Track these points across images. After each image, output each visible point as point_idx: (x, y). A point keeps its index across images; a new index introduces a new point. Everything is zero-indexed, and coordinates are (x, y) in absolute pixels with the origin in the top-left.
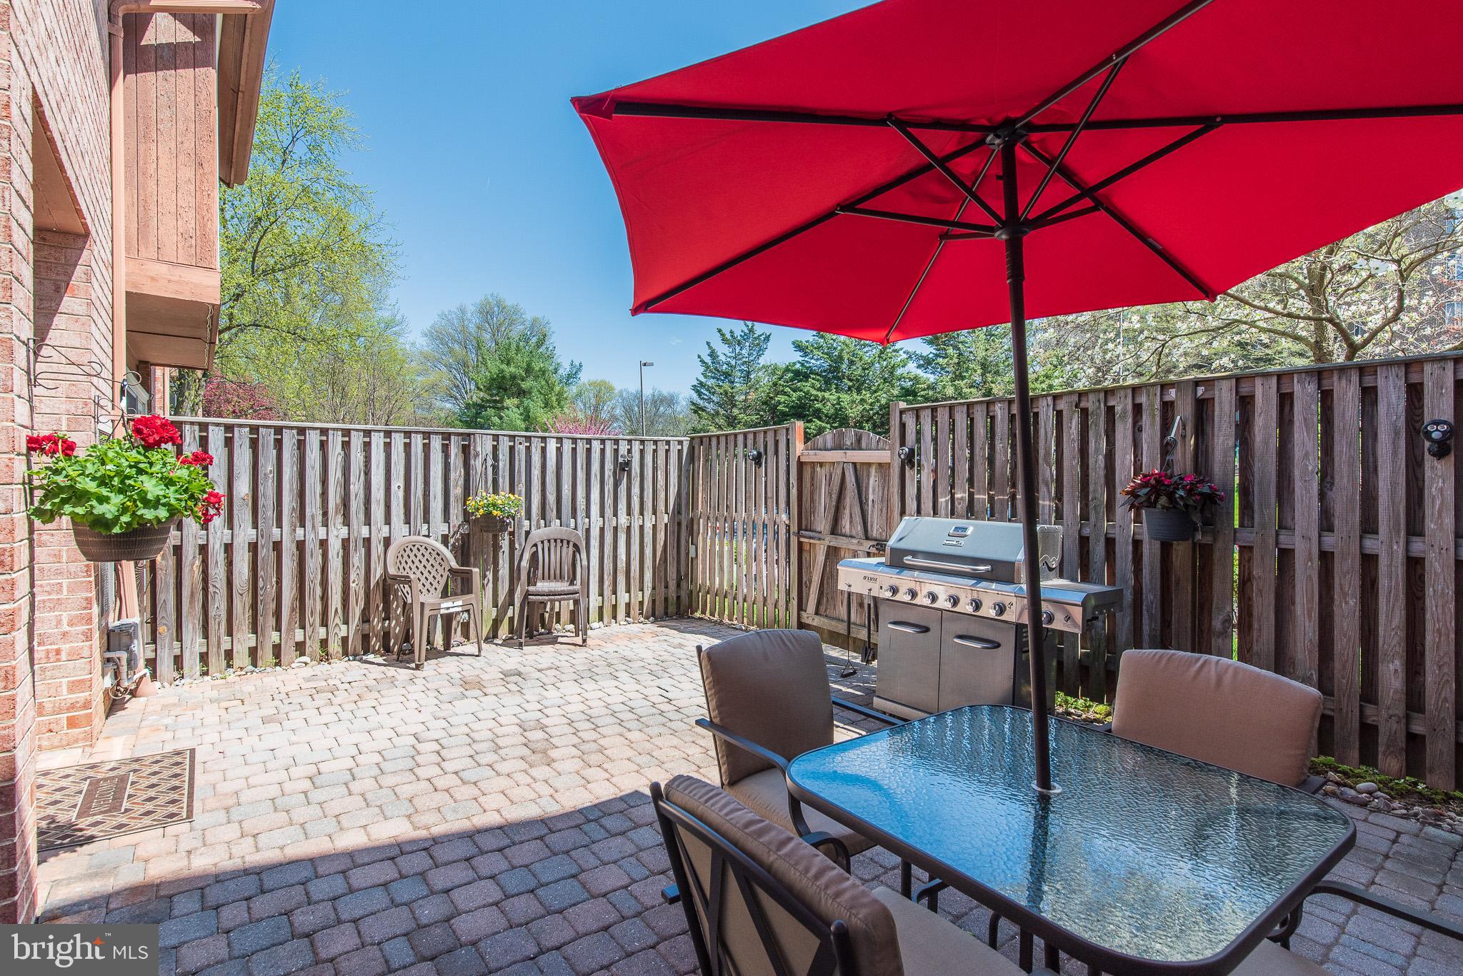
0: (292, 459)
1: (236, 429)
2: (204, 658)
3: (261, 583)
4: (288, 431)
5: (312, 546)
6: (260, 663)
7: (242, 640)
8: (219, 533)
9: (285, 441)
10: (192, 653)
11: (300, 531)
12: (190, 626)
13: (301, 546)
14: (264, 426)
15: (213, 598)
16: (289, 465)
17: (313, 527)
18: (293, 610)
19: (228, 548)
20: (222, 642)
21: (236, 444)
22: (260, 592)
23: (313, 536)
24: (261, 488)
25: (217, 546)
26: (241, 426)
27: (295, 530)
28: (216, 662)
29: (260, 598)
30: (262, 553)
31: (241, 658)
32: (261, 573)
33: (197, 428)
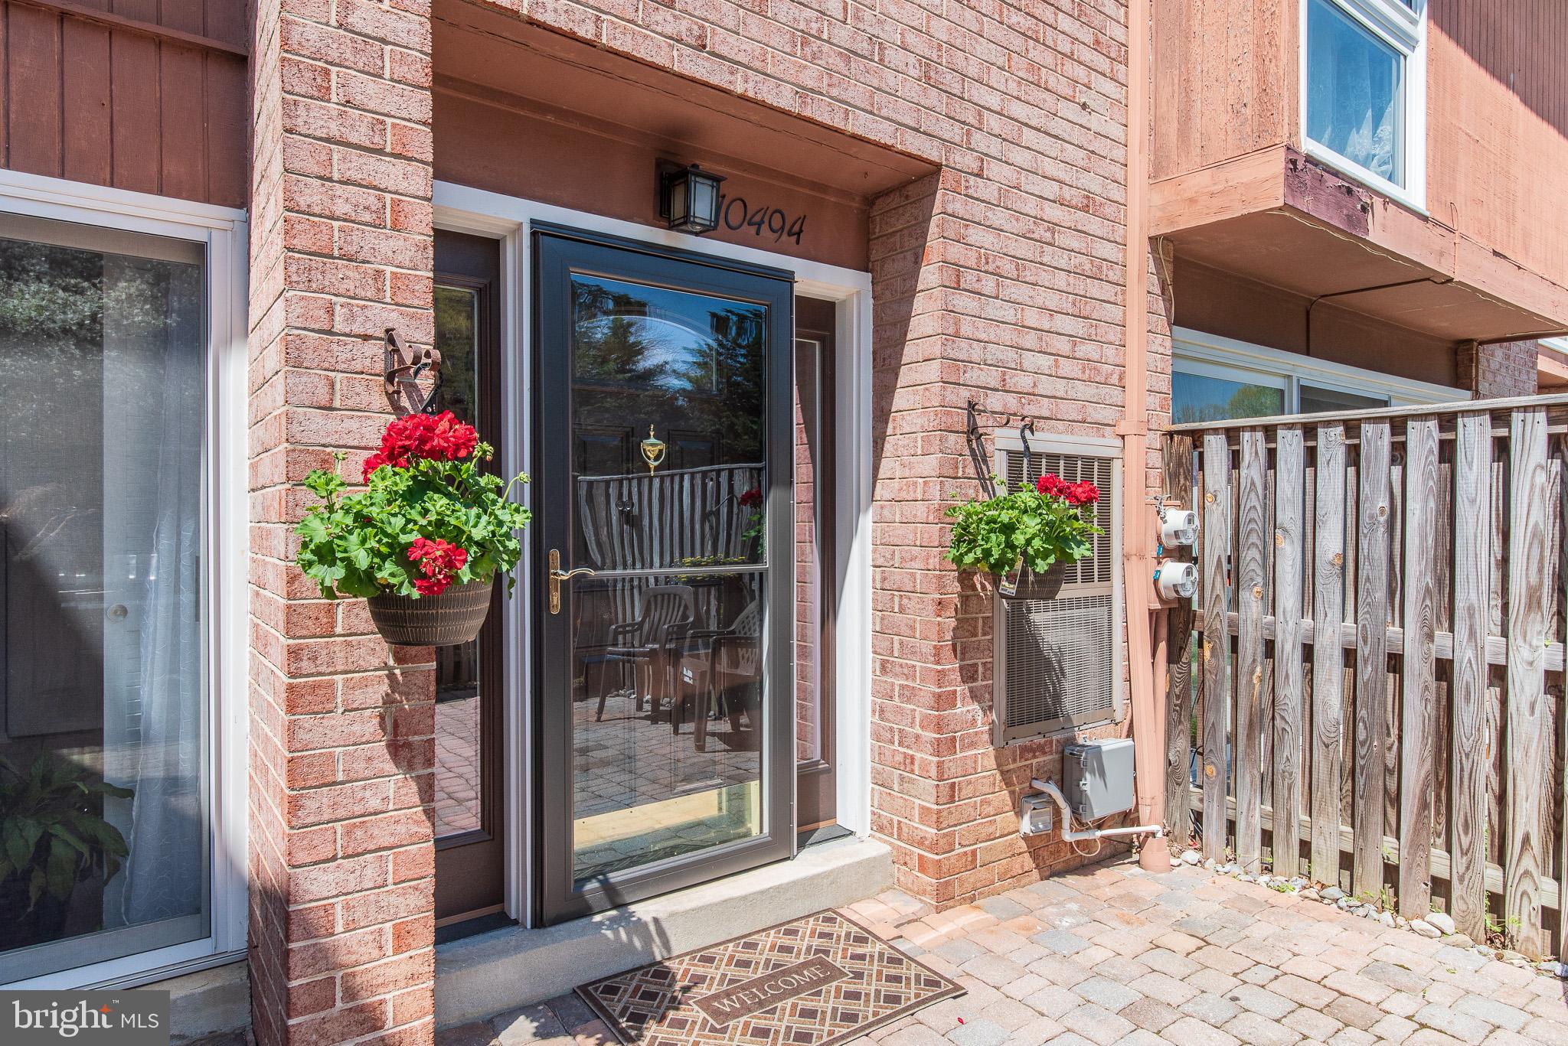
0: (1425, 482)
1: (1320, 431)
2: (1267, 838)
3: (1361, 735)
4: (1417, 424)
5: (1469, 673)
6: (1357, 890)
7: (1325, 830)
8: (1291, 624)
9: (1411, 446)
10: (1248, 825)
11: (1441, 635)
12: (1248, 779)
13: (1444, 670)
14: (1369, 420)
15: (1282, 740)
16: (1419, 497)
17: (1472, 634)
18: (1424, 805)
19: (1308, 653)
20: (1295, 823)
21: (1321, 460)
22: (1361, 751)
23: (1470, 654)
24: (1364, 543)
25: (1288, 647)
26: (1328, 423)
27: (1430, 637)
28: (1286, 855)
29: (1360, 762)
30: (1366, 672)
31: (1325, 866)
32: (1362, 713)
33: (1260, 435)
